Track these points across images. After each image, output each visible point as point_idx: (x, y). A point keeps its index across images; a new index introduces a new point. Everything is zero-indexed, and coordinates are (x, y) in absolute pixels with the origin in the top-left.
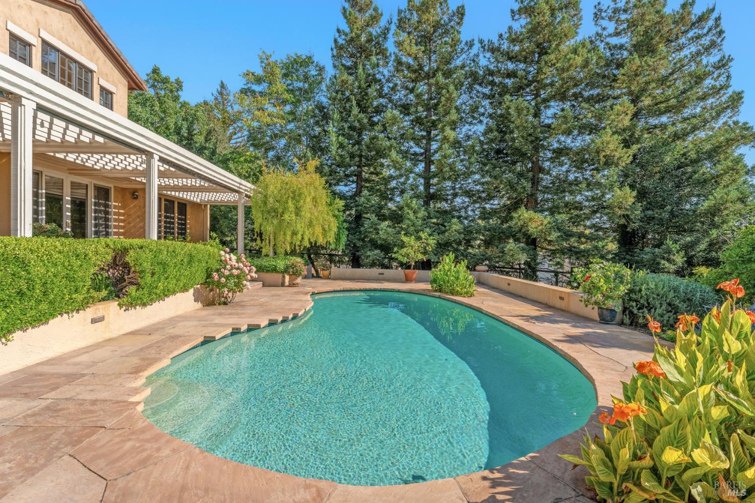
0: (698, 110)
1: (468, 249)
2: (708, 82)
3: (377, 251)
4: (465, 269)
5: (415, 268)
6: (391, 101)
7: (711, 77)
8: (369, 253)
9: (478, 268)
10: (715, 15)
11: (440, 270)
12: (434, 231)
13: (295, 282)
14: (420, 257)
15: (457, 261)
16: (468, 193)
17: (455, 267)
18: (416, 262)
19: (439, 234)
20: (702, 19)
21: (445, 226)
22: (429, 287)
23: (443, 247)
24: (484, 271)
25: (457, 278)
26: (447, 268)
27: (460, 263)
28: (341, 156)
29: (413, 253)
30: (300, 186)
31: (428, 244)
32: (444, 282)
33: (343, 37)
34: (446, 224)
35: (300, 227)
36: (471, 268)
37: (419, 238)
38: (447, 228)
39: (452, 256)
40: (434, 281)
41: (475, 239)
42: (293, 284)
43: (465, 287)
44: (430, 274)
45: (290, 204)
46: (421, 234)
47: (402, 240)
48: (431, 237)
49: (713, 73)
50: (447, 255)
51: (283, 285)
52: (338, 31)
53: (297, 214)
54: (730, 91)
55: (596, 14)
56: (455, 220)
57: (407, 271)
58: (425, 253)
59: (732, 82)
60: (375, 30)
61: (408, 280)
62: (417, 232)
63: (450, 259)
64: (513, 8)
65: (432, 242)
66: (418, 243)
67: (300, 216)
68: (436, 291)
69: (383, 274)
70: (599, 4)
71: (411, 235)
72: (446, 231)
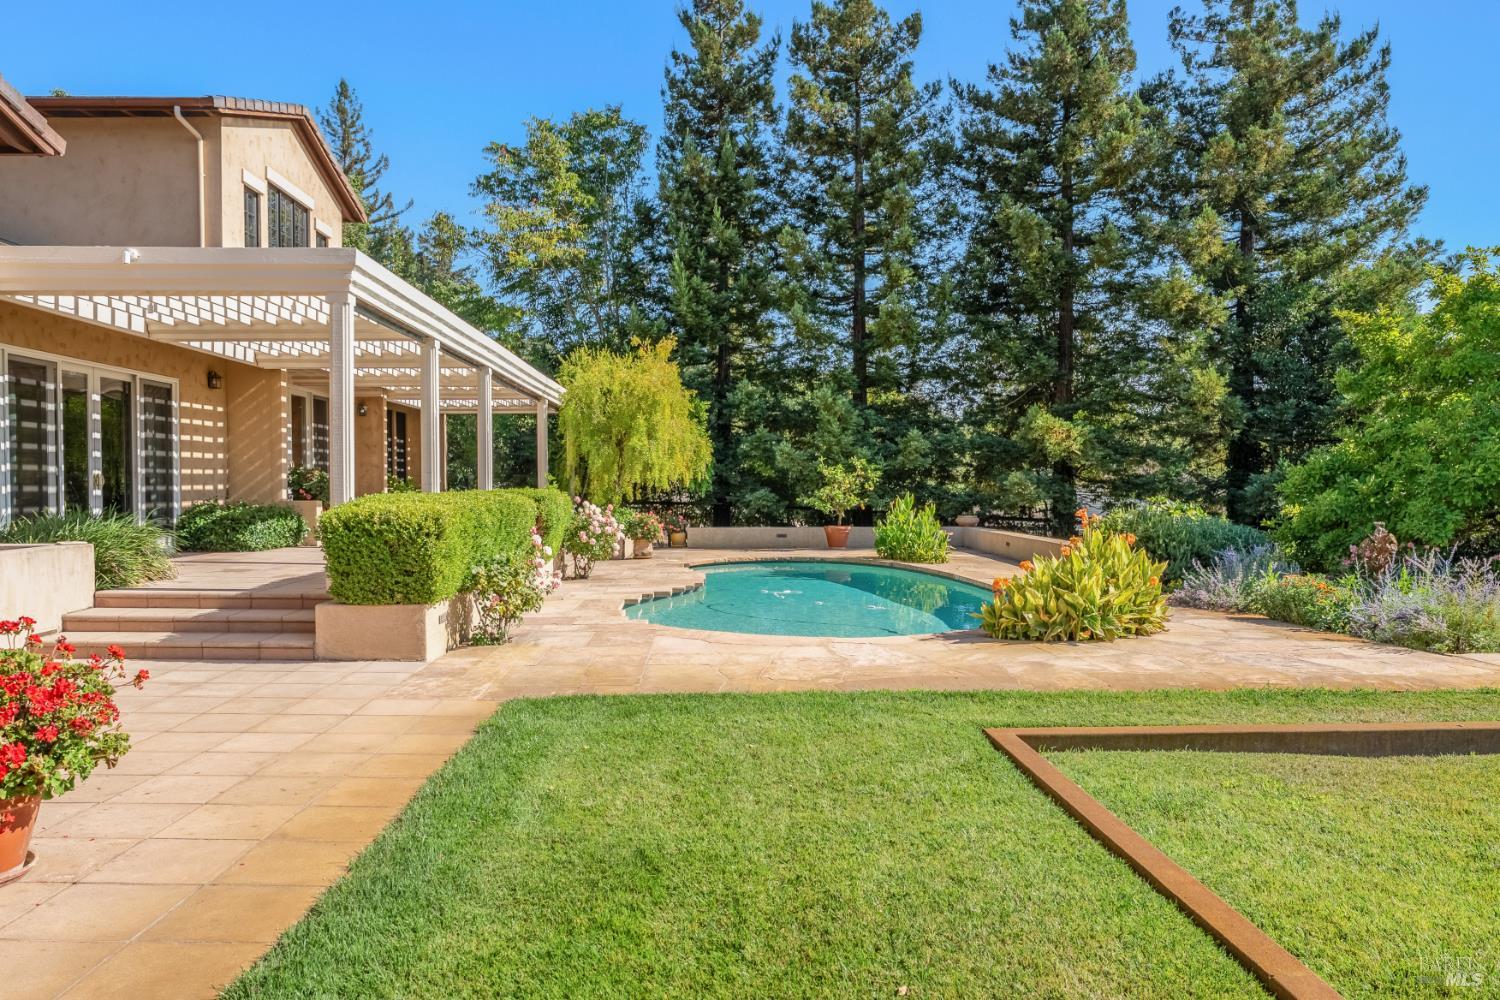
0: (1361, 215)
1: (944, 484)
2: (1366, 172)
3: (763, 492)
4: (931, 519)
5: (845, 522)
6: (783, 194)
7: (1369, 163)
8: (748, 497)
9: (960, 519)
10: (1378, 45)
11: (891, 523)
12: (877, 454)
13: (645, 551)
14: (854, 501)
15: (919, 504)
16: (941, 373)
17: (916, 516)
18: (846, 512)
19: (886, 458)
20: (1354, 53)
21: (896, 444)
22: (873, 553)
23: (895, 480)
24: (972, 525)
25: (919, 535)
26: (902, 518)
27: (923, 509)
28: (696, 314)
29: (842, 496)
30: (653, 389)
31: (867, 479)
32: (898, 542)
33: (683, 67)
34: (898, 439)
35: (656, 456)
36: (944, 520)
37: (850, 469)
38: (901, 446)
39: (910, 498)
40: (882, 541)
41: (956, 463)
42: (643, 554)
43: (932, 549)
44: (875, 532)
45: (641, 420)
46: (855, 461)
47: (820, 473)
48: (873, 466)
49: (1372, 156)
50: (902, 497)
51: (622, 557)
52: (675, 56)
53: (650, 436)
54: (1405, 187)
55: (1172, 28)
56: (914, 432)
57: (831, 528)
58: (862, 494)
59: (1408, 171)
60: (747, 55)
61: (832, 544)
62: (848, 455)
63: (906, 504)
64: (1015, 18)
65: (875, 476)
66: (851, 478)
67: (656, 439)
68: (886, 558)
69: (784, 536)
70: (1177, 9)
71: (837, 463)
72: (899, 452)
